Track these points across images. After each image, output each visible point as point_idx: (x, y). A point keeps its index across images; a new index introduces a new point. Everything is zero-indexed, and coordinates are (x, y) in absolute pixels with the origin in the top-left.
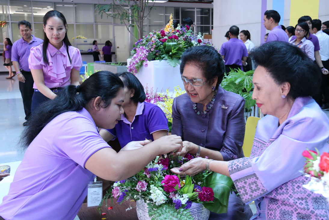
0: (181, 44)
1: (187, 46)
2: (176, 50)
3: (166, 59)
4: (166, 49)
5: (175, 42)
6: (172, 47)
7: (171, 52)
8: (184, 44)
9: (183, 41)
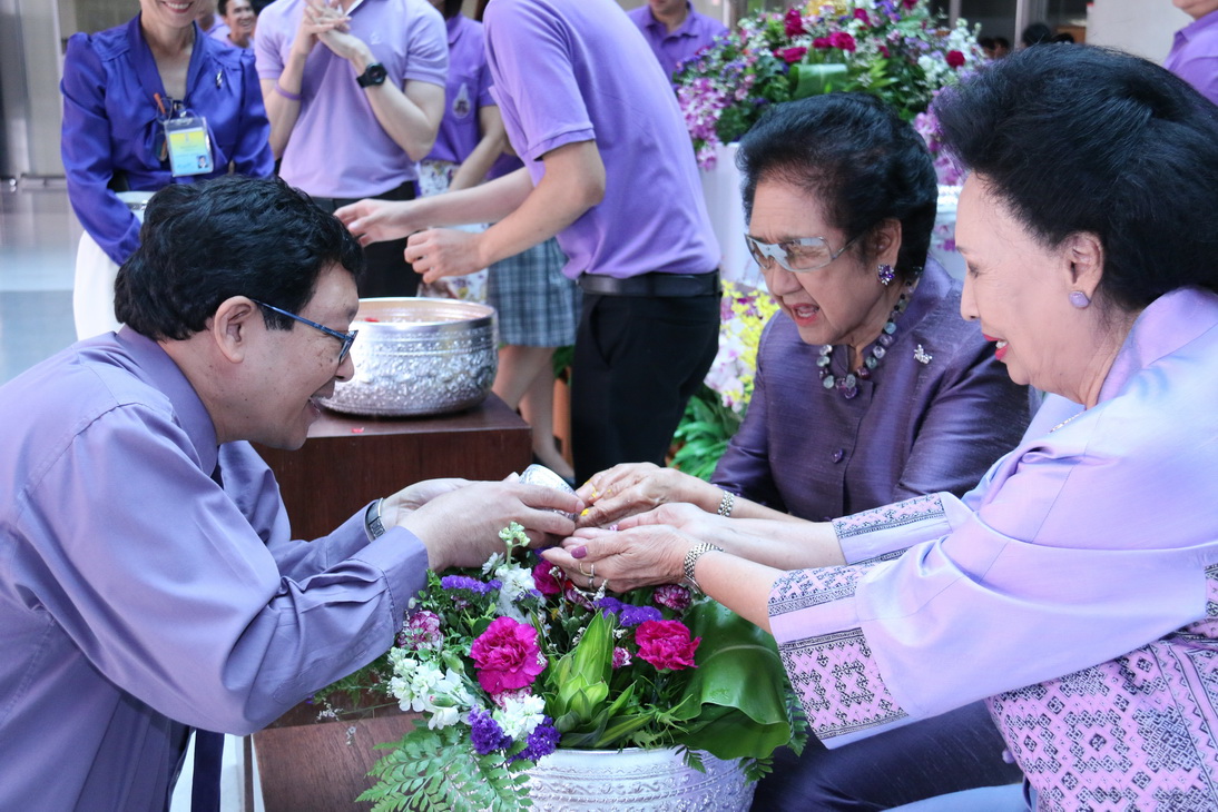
1: (893, 80)
5: (843, 61)
6: (826, 82)
8: (883, 69)
9: (879, 57)
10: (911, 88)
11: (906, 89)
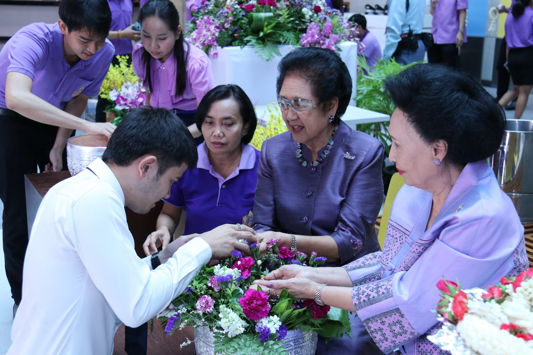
0: (281, 15)
1: (292, 19)
2: (272, 29)
3: (252, 45)
4: (252, 26)
5: (270, 11)
6: (265, 21)
7: (262, 30)
8: (288, 15)
9: (286, 9)
10: (299, 22)
11: (297, 22)
